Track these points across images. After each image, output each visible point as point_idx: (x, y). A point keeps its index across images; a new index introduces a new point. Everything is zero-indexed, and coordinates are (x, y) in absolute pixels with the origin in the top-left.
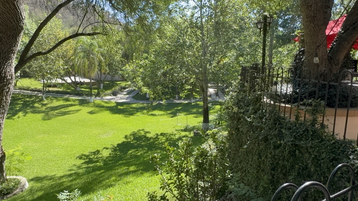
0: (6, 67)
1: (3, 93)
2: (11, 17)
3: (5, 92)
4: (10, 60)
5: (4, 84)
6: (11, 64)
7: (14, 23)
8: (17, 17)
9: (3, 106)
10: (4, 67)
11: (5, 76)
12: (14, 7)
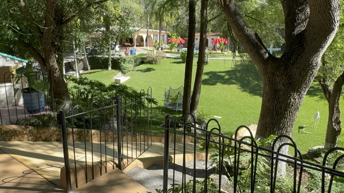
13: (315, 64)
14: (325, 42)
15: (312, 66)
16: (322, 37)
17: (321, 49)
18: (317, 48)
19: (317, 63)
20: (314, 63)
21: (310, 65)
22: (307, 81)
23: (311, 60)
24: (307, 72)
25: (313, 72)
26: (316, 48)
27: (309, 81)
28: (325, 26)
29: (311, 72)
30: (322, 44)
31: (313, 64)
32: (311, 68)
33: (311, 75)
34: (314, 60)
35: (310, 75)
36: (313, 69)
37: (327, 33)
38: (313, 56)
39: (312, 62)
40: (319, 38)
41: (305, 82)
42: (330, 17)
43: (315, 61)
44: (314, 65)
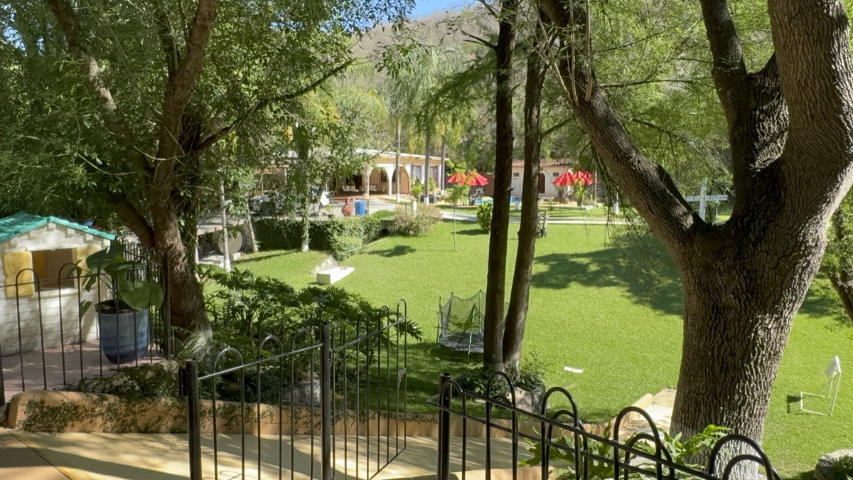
0: (809, 226)
1: (794, 269)
2: (830, 142)
3: (799, 267)
4: (818, 214)
5: (799, 254)
6: (818, 222)
7: (835, 151)
8: (842, 139)
9: (794, 290)
10: (805, 225)
11: (803, 240)
12: (838, 125)
13: (813, 242)
14: (835, 190)
15: (806, 248)
16: (826, 177)
17: (826, 206)
18: (814, 203)
19: (818, 239)
20: (811, 240)
21: (801, 246)
22: (794, 284)
23: (800, 232)
24: (794, 261)
25: (809, 262)
26: (811, 203)
27: (800, 285)
28: (830, 151)
29: (805, 262)
30: (828, 192)
31: (808, 241)
32: (804, 252)
33: (804, 269)
34: (810, 231)
35: (802, 270)
36: (808, 256)
37: (837, 168)
38: (807, 222)
39: (804, 238)
40: (817, 179)
41: (790, 287)
42: (841, 129)
43: (811, 234)
44: (811, 244)
